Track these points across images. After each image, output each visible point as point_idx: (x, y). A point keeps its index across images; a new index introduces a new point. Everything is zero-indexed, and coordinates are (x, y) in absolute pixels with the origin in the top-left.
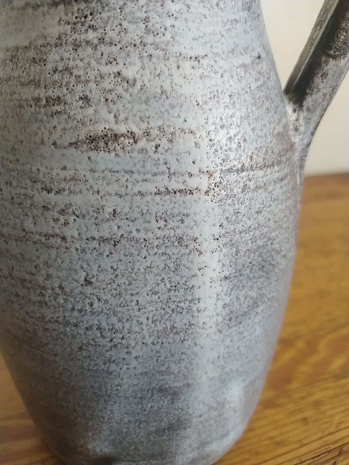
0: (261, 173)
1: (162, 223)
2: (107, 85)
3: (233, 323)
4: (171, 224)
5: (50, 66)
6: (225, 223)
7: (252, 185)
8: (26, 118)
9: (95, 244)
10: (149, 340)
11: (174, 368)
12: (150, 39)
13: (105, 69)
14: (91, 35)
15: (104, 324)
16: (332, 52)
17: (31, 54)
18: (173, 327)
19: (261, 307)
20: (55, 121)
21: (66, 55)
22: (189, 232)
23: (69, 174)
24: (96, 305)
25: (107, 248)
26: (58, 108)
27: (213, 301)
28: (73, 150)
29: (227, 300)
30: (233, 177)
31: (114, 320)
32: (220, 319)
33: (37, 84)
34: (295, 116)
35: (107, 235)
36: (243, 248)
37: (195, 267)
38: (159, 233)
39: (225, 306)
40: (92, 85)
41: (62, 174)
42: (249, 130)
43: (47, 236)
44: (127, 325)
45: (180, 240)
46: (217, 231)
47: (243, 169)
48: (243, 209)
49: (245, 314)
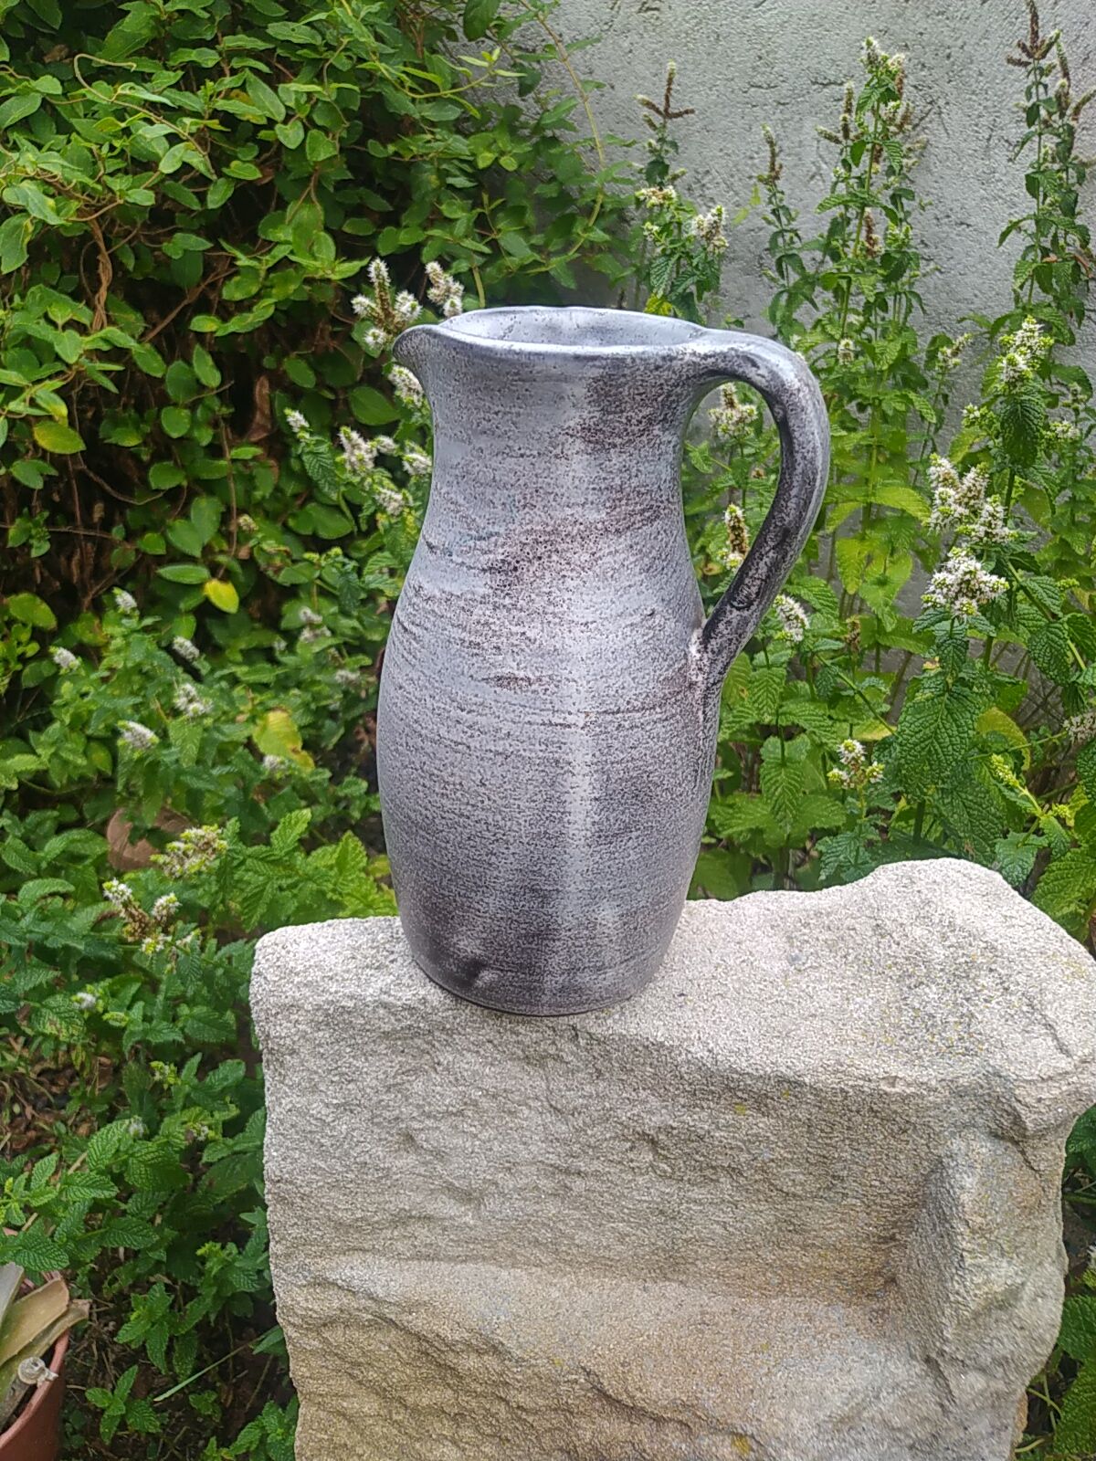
0: (639, 715)
1: (543, 747)
2: (513, 640)
3: (602, 841)
4: (551, 748)
5: (475, 617)
6: (598, 754)
7: (627, 724)
8: (453, 651)
9: (491, 755)
10: (525, 840)
11: (546, 871)
12: (551, 609)
13: (514, 629)
14: (507, 601)
15: (490, 820)
16: (735, 604)
17: (462, 603)
18: (546, 833)
19: (634, 834)
20: (475, 659)
21: (488, 613)
22: (564, 756)
23: (479, 700)
24: (486, 802)
25: (500, 759)
26: (476, 651)
27: (582, 816)
28: (484, 683)
29: (597, 818)
30: (609, 718)
31: (499, 818)
32: (589, 834)
33: (464, 629)
34: (698, 656)
35: (501, 750)
36: (614, 777)
37: (567, 785)
38: (541, 754)
39: (594, 823)
40: (503, 639)
41: (474, 699)
42: (629, 679)
43: (457, 743)
44: (509, 823)
45: (557, 762)
46: (588, 758)
47: (618, 712)
48: (616, 744)
49: (615, 835)
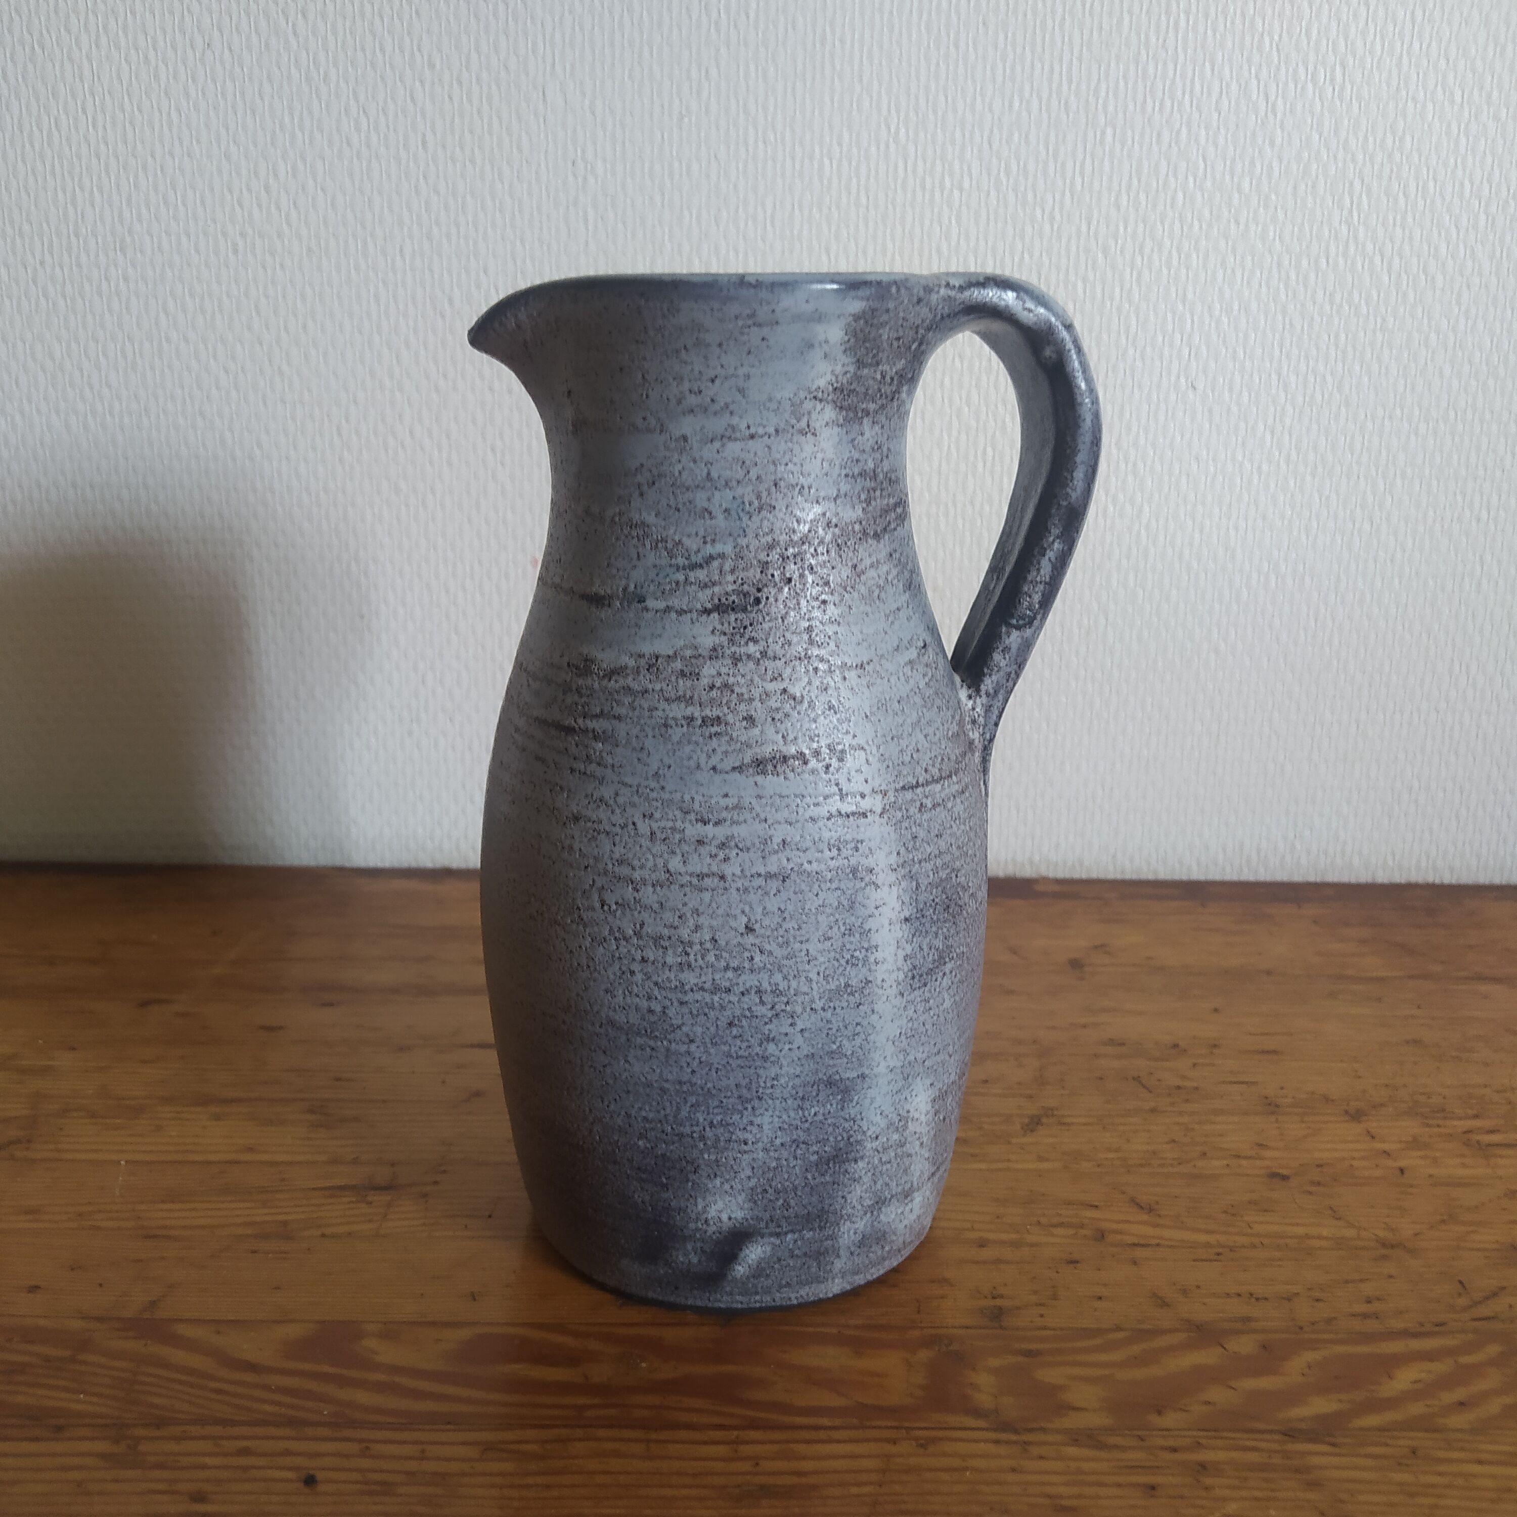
0: (938, 787)
1: (835, 852)
2: (773, 703)
3: (916, 984)
4: (845, 853)
5: (705, 681)
6: (903, 850)
7: (928, 803)
8: (675, 738)
9: (760, 881)
10: (818, 1005)
11: (848, 1047)
12: (815, 651)
13: (770, 687)
14: (752, 648)
15: (765, 985)
16: (1014, 622)
17: (678, 665)
18: (847, 985)
19: (949, 966)
20: (714, 743)
21: (724, 670)
22: (863, 861)
23: (730, 802)
24: (757, 959)
25: (774, 885)
26: (714, 729)
27: (893, 949)
28: (736, 775)
29: (909, 949)
30: (909, 795)
31: (778, 977)
32: (901, 976)
33: (690, 701)
34: (970, 703)
35: (773, 869)
36: (924, 882)
37: (871, 904)
38: (832, 863)
39: (906, 958)
40: (757, 704)
41: (724, 802)
42: (921, 737)
43: (701, 876)
44: (794, 984)
45: (854, 871)
46: (893, 859)
47: (918, 785)
48: (922, 834)
49: (930, 972)
